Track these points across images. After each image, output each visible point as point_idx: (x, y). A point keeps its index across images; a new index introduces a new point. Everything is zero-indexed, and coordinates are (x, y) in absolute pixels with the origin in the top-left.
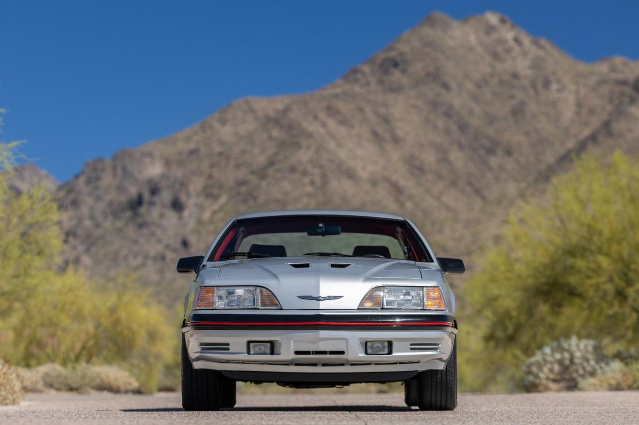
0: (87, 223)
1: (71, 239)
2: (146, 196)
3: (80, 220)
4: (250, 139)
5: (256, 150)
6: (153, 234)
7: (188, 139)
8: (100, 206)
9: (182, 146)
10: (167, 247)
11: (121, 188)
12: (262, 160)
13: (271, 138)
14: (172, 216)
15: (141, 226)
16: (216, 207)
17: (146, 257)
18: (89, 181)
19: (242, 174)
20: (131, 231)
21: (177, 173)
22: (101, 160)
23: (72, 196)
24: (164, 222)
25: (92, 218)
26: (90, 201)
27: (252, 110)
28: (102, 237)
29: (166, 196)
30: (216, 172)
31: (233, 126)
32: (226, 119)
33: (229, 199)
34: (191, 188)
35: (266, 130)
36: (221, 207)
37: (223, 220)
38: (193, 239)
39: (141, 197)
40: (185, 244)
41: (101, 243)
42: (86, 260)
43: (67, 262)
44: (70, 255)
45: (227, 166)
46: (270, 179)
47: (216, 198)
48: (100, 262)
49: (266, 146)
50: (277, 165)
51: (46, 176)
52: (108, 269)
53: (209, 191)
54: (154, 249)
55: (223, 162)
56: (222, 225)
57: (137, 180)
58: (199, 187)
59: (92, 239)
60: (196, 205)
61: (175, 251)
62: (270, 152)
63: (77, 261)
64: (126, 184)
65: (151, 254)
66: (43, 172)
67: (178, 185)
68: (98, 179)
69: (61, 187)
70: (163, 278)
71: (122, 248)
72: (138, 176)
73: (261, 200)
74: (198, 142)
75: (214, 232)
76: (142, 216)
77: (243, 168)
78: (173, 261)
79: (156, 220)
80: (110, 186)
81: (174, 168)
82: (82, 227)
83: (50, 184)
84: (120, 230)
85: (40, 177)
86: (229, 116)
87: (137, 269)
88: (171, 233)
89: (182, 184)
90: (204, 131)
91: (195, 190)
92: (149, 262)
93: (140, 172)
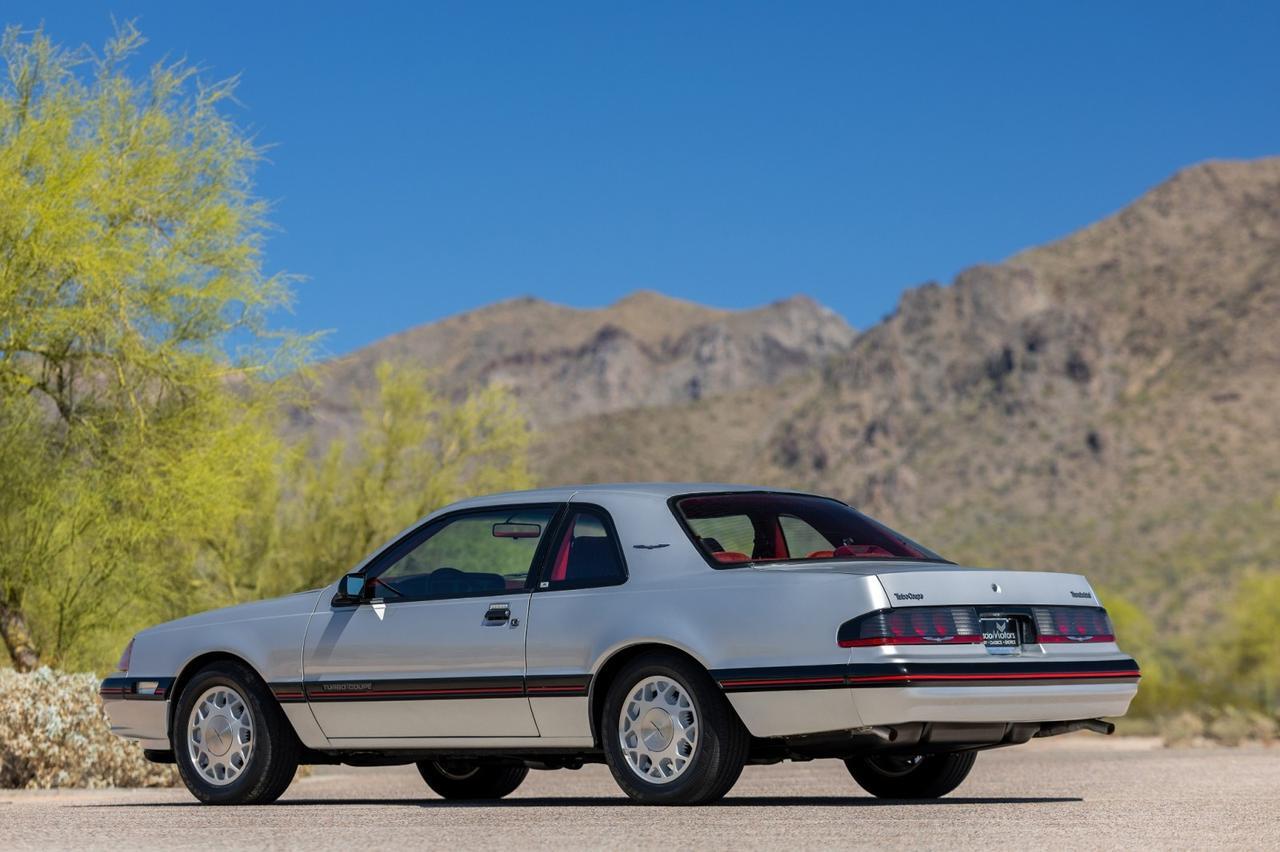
0: (909, 406)
1: (879, 437)
2: (1019, 352)
3: (895, 401)
4: (1215, 241)
5: (1228, 261)
6: (1033, 425)
7: (1096, 244)
8: (933, 373)
9: (1085, 257)
10: (1060, 448)
11: (970, 339)
12: (1238, 280)
13: (1254, 236)
14: (1066, 387)
15: (1009, 410)
16: (1152, 371)
17: (1021, 469)
18: (909, 328)
19: (1199, 308)
20: (990, 420)
21: (1078, 307)
22: (933, 286)
23: (881, 354)
24: (1054, 402)
25: (918, 396)
26: (913, 364)
27: (1219, 186)
28: (936, 432)
29: (1056, 353)
30: (1150, 305)
31: (1183, 216)
32: (1170, 205)
33: (1178, 355)
34: (1104, 337)
35: (1245, 223)
36: (1163, 372)
37: (1166, 396)
38: (1108, 433)
39: (1008, 354)
40: (1093, 442)
41: (934, 443)
42: (908, 475)
43: (872, 480)
44: (877, 467)
45: (1172, 290)
46: (1253, 316)
47: (1151, 354)
48: (933, 480)
49: (1247, 253)
50: (1269, 291)
51: (832, 319)
52: (949, 491)
53: (1138, 341)
54: (1035, 453)
55: (1165, 286)
56: (1163, 405)
57: (1001, 322)
58: (1119, 334)
59: (919, 436)
60: (1114, 369)
61: (1074, 456)
62: (1254, 263)
63: (890, 478)
64: (980, 331)
65: (1032, 461)
66: (827, 311)
67: (1078, 332)
68: (927, 322)
69: (858, 341)
70: (1052, 507)
71: (975, 452)
72: (1003, 316)
73: (1238, 356)
74: (1116, 248)
75: (1149, 420)
76: (1011, 391)
77: (1203, 297)
78: (1072, 475)
79: (1039, 398)
80: (950, 335)
81: (1070, 299)
82: (899, 414)
83: (839, 334)
84: (970, 418)
85: (821, 321)
86: (1175, 197)
87: (1004, 491)
88: (1067, 422)
89: (1085, 328)
90: (1127, 227)
91: (1112, 340)
92: (1026, 479)
93: (1008, 308)
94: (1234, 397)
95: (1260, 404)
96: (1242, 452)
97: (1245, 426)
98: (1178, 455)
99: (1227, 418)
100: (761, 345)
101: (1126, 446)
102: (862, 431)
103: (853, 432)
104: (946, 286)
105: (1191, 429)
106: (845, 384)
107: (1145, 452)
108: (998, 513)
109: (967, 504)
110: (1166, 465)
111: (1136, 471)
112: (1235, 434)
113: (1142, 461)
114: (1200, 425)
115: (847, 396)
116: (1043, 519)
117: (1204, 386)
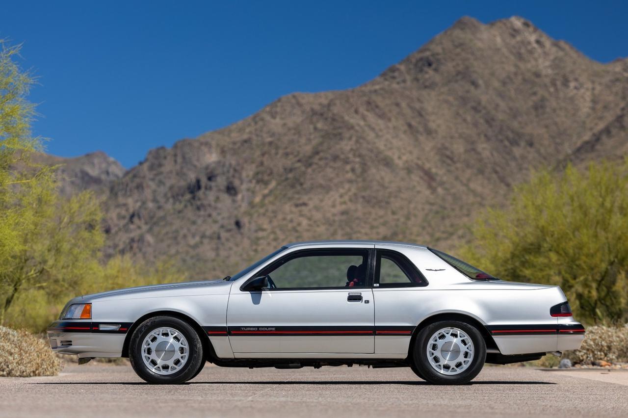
0: (150, 205)
1: (136, 220)
2: (204, 181)
3: (144, 203)
4: (297, 130)
5: (303, 140)
6: (210, 216)
7: (241, 130)
8: (162, 190)
9: (235, 136)
10: (222, 227)
11: (180, 174)
12: (308, 149)
13: (315, 129)
14: (226, 198)
15: (198, 208)
16: (266, 191)
17: (203, 236)
18: (151, 168)
19: (289, 162)
20: (190, 213)
21: (232, 160)
22: (163, 148)
23: (137, 180)
24: (219, 205)
25: (155, 200)
26: (153, 185)
27: (300, 105)
28: (163, 218)
29: (221, 181)
30: (265, 159)
31: (282, 119)
32: (276, 113)
33: (278, 184)
34: (244, 174)
35: (311, 122)
36: (271, 191)
37: (272, 203)
38: (245, 220)
39: (198, 181)
40: (238, 224)
41: (162, 223)
42: (149, 238)
43: (132, 240)
44: (135, 234)
45: (277, 154)
46: (315, 166)
47: (266, 183)
48: (162, 241)
49: (312, 137)
50: (322, 154)
51: (114, 163)
52: (169, 246)
53: (260, 176)
54: (210, 229)
55: (273, 151)
56: (271, 208)
57: (195, 166)
58: (251, 173)
59: (155, 220)
60: (248, 190)
61: (229, 231)
62: (315, 142)
63: (141, 239)
64: (185, 170)
65: (208, 233)
66: (112, 159)
67: (232, 171)
68: (160, 165)
69: (127, 173)
70: (218, 255)
71: (182, 228)
72: (196, 163)
73: (307, 185)
74: (250, 133)
75: (264, 215)
76: (199, 199)
77: (291, 157)
78: (228, 240)
79: (213, 203)
80: (171, 172)
81: (228, 156)
82: (146, 209)
83: (117, 170)
84: (180, 212)
85: (109, 164)
86: (278, 109)
87: (195, 246)
88: (226, 214)
89: (235, 170)
90: (256, 123)
91: (248, 176)
92: (206, 241)
93: (198, 160)
94: (305, 204)
95: (317, 208)
96: (308, 230)
97: (310, 219)
98: (278, 232)
99: (302, 215)
100: (79, 175)
101: (253, 227)
102: (128, 217)
103: (124, 218)
104: (169, 148)
105: (284, 219)
106: (120, 194)
107: (263, 230)
108: (192, 257)
109: (178, 252)
110: (272, 236)
111: (258, 239)
112: (305, 222)
113: (260, 234)
114: (289, 217)
115: (121, 200)
116: (213, 260)
117: (290, 199)
